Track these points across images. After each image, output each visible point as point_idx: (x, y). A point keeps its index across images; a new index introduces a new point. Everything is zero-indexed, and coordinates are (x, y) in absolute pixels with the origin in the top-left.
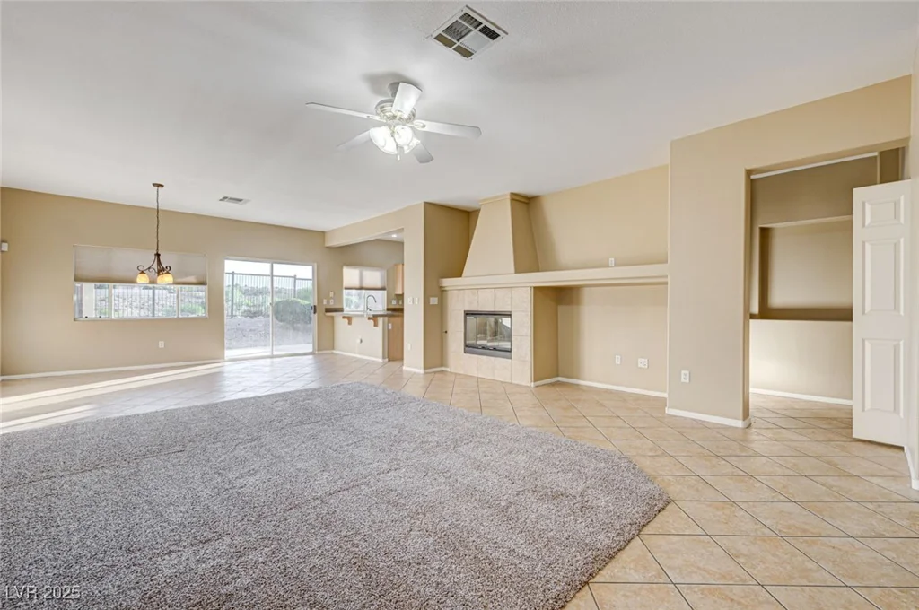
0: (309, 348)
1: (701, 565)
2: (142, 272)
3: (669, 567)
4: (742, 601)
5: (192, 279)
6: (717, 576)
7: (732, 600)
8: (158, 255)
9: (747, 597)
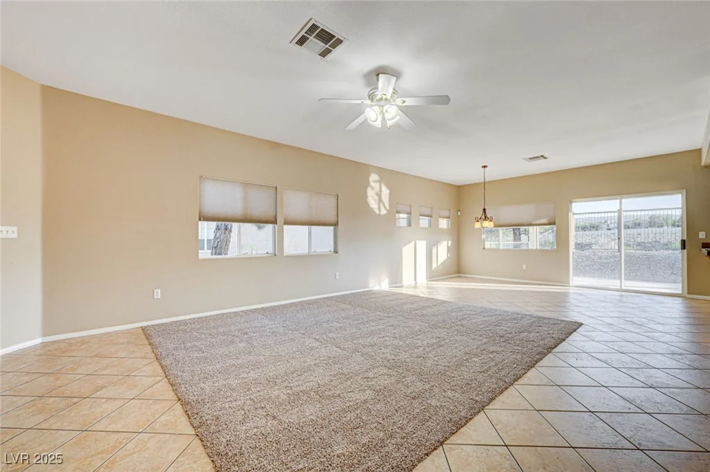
0: (678, 288)
1: (135, 455)
2: (478, 221)
3: (152, 437)
4: (90, 459)
5: (544, 221)
6: (118, 459)
7: (99, 453)
8: (484, 210)
9: (90, 464)
